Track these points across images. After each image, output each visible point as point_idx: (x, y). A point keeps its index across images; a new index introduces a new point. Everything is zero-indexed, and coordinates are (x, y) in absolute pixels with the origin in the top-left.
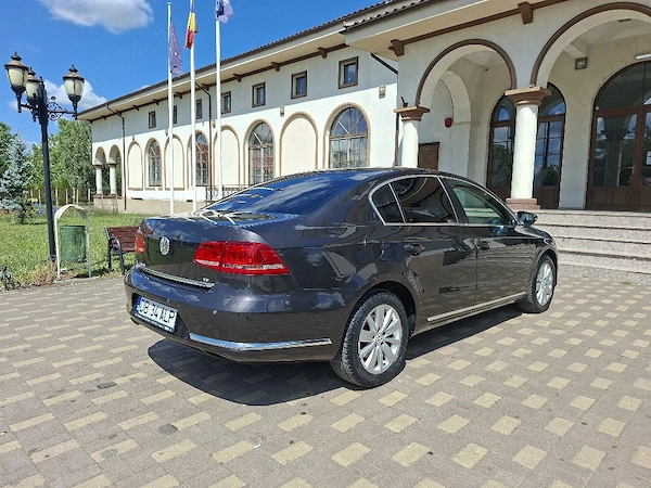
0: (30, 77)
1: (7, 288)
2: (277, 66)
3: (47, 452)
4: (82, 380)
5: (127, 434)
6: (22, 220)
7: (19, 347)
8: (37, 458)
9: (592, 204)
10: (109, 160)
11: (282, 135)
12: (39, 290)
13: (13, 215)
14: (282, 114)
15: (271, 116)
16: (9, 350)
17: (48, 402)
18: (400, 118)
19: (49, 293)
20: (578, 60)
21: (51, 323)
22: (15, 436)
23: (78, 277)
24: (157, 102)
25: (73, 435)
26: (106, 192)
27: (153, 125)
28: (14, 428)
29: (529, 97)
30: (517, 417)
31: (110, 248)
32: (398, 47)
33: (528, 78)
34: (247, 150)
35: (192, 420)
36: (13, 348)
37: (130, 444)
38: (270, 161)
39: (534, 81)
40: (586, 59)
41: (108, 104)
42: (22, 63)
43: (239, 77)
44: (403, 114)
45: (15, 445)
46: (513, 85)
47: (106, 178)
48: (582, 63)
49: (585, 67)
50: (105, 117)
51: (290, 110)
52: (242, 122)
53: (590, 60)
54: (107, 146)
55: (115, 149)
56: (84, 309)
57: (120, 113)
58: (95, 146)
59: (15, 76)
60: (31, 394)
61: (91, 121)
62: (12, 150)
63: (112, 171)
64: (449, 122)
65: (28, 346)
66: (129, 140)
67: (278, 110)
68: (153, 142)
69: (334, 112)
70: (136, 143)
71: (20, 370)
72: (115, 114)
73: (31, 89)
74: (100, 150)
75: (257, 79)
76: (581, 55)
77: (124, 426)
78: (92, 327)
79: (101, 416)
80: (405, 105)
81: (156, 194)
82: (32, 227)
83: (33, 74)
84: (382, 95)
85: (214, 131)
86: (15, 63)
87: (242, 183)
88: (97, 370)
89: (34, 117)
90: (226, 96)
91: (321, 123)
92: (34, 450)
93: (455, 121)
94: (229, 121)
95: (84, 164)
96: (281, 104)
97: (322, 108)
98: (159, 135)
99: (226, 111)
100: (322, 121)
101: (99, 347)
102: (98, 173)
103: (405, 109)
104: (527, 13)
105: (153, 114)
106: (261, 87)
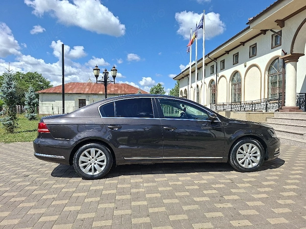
2: (243, 44)
11: (245, 76)
14: (245, 66)
15: (241, 68)
24: (199, 69)
34: (231, 85)
38: (240, 90)
43: (227, 53)
50: (183, 78)
51: (249, 64)
57: (187, 76)
58: (180, 90)
61: (179, 80)
67: (243, 65)
69: (270, 62)
70: (192, 87)
75: (235, 51)
80: (286, 54)
85: (218, 79)
87: (228, 101)
90: (223, 62)
91: (263, 68)
94: (224, 73)
96: (245, 62)
97: (263, 60)
98: (199, 83)
99: (222, 68)
106: (237, 55)
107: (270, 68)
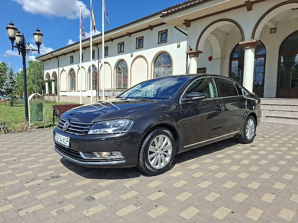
0: (18, 34)
1: (5, 133)
2: (129, 34)
3: (27, 210)
4: (43, 174)
5: (69, 201)
6: (12, 104)
7: (12, 159)
8: (22, 213)
9: (279, 95)
10: (51, 78)
11: (131, 67)
12: (21, 133)
13: (8, 102)
14: (132, 56)
15: (127, 57)
16: (7, 160)
17: (27, 185)
18: (189, 56)
19: (25, 135)
20: (272, 29)
21: (26, 148)
22: (10, 202)
23: (38, 128)
24: (74, 51)
25: (40, 202)
26: (50, 93)
27: (72, 62)
28: (10, 198)
29: (251, 45)
30: (273, 194)
31: (54, 115)
32: (188, 23)
33: (250, 36)
34: (115, 73)
35: (102, 194)
36: (8, 159)
37: (71, 207)
38: (126, 77)
39: (253, 37)
40: (275, 28)
41: (52, 52)
42: (14, 26)
43: (112, 40)
44: (190, 54)
45: (10, 206)
46: (243, 39)
47: (50, 87)
48: (273, 30)
49: (275, 32)
50: (50, 59)
51: (136, 54)
52: (113, 60)
53: (277, 29)
54: (51, 72)
55: (54, 73)
56: (42, 142)
57: (57, 57)
58: (45, 72)
59: (11, 32)
60: (18, 181)
61: (44, 61)
62: (8, 72)
63: (53, 83)
64: (210, 59)
65: (16, 158)
66: (61, 69)
67: (130, 54)
68: (72, 70)
69: (156, 55)
70: (64, 70)
71: (12, 169)
72: (55, 58)
73: (18, 39)
74: (48, 74)
75: (120, 40)
76: (273, 26)
77: (67, 197)
78: (47, 150)
79: (54, 192)
80: (191, 50)
81: (73, 94)
82: (17, 107)
83: (19, 32)
84: (179, 46)
85: (100, 65)
86: (11, 26)
87: (113, 88)
88: (51, 170)
89: (19, 52)
90: (106, 48)
91: (150, 60)
92: (20, 210)
93: (213, 58)
94: (107, 59)
95: (40, 80)
96: (131, 52)
97: (150, 53)
98: (75, 67)
99: (106, 55)
100: (150, 59)
101: (51, 159)
102: (47, 84)
103: (191, 52)
104: (249, 6)
105: (72, 57)
106: (122, 44)
107: (155, 60)
